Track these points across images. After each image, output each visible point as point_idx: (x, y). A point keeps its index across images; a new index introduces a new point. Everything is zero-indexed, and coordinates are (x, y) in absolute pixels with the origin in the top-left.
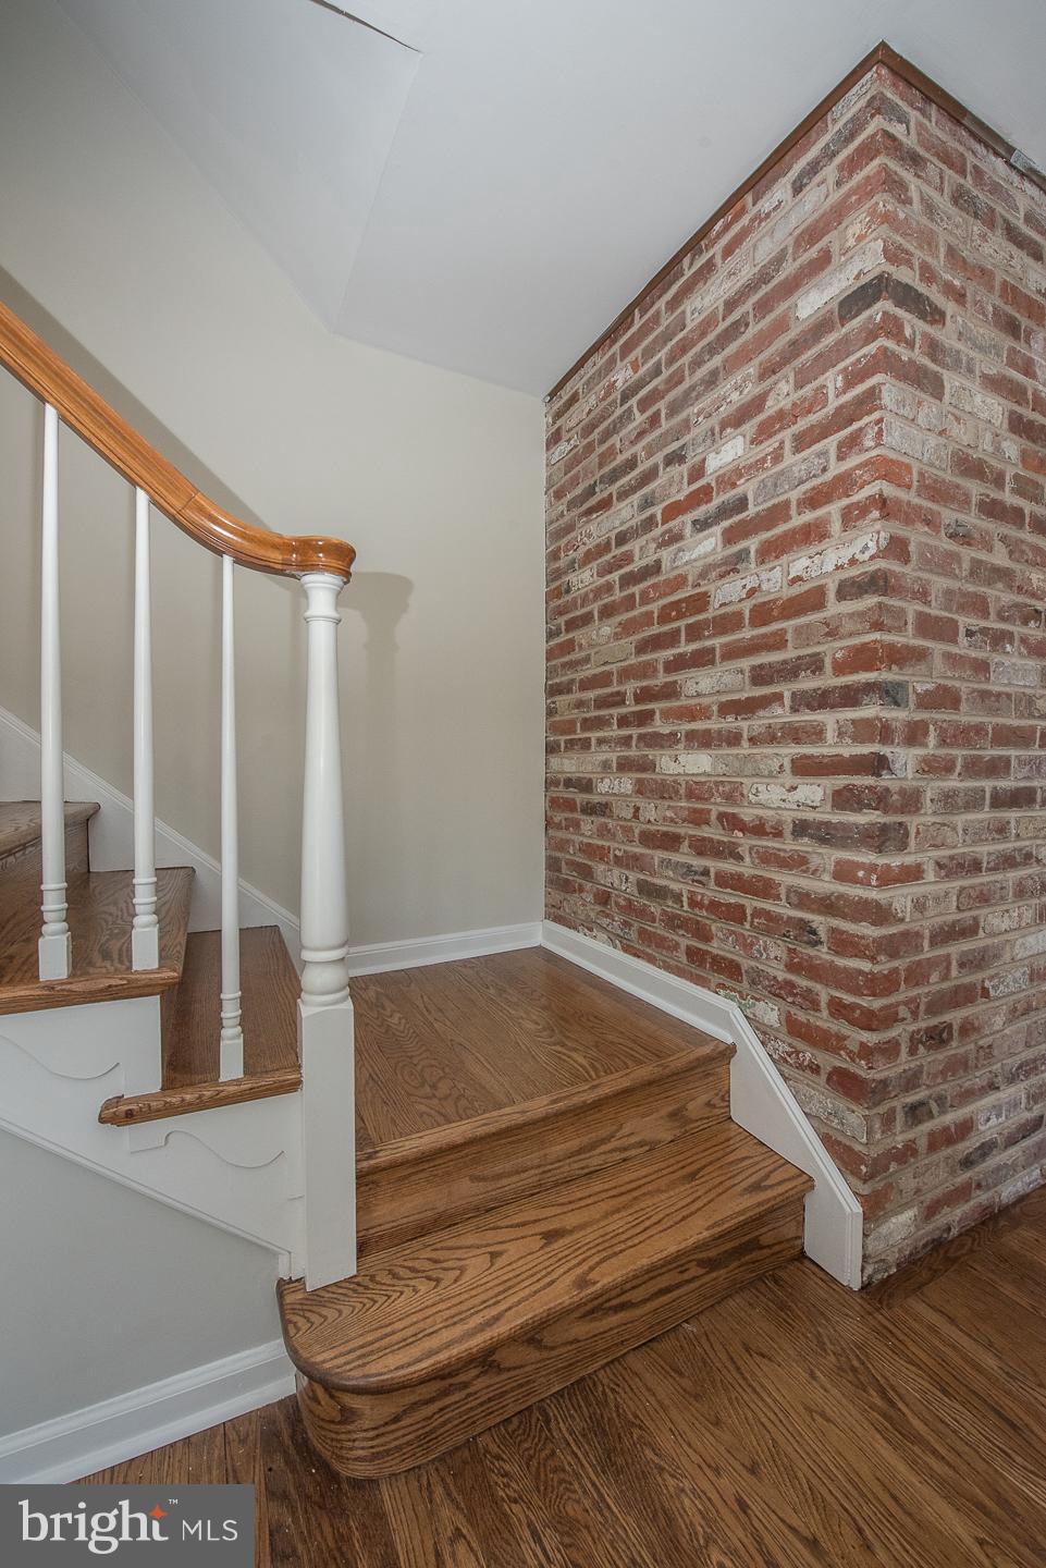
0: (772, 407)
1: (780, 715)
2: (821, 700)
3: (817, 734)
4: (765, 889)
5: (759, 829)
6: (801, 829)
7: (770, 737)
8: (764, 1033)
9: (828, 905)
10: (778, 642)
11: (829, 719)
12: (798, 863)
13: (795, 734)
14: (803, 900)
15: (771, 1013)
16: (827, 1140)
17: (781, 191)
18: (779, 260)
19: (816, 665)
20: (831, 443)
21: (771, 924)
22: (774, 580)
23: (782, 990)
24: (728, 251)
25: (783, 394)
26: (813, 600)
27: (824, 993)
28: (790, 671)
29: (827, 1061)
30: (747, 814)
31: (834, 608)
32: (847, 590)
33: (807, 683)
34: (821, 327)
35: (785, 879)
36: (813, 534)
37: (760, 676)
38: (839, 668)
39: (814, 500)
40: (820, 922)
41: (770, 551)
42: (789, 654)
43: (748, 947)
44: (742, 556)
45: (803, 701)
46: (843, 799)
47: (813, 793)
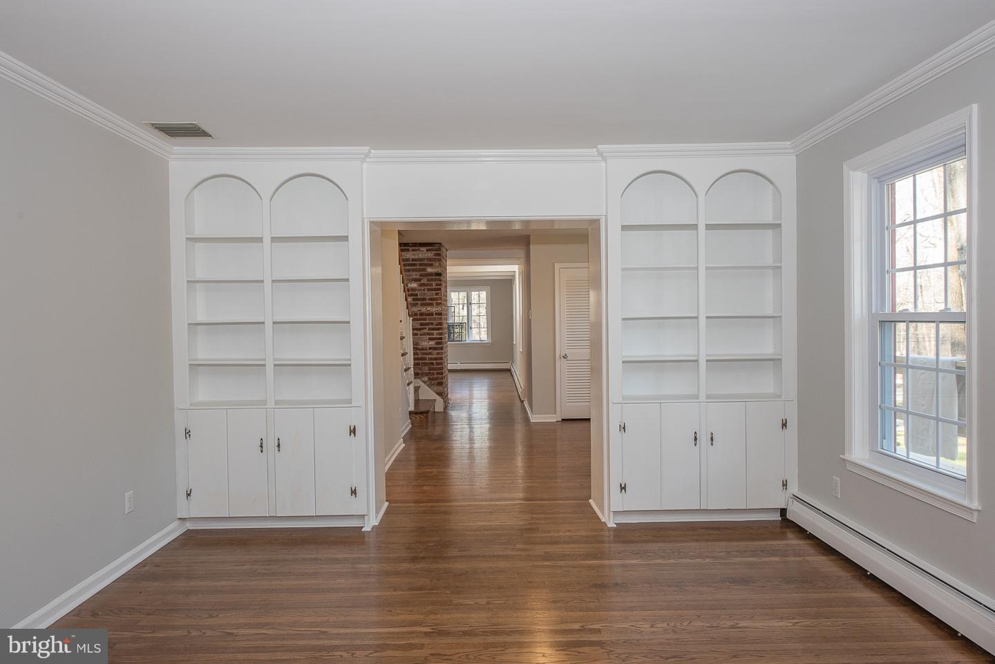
0: (422, 282)
1: (426, 331)
2: (434, 329)
3: (433, 334)
4: (425, 359)
5: (422, 349)
6: (430, 348)
7: (424, 334)
8: (424, 382)
9: (436, 359)
10: (425, 319)
11: (435, 332)
12: (430, 354)
13: (429, 334)
14: (431, 359)
15: (426, 379)
16: (437, 393)
17: (424, 249)
18: (424, 259)
19: (432, 324)
20: (434, 292)
21: (426, 364)
22: (424, 310)
23: (427, 374)
24: (413, 250)
25: (424, 281)
26: (431, 314)
27: (435, 372)
28: (428, 324)
29: (436, 382)
30: (420, 347)
31: (435, 316)
32: (436, 314)
33: (430, 326)
34: (431, 274)
35: (428, 356)
36: (431, 305)
37: (421, 324)
38: (436, 325)
39: (431, 299)
40: (434, 362)
41: (422, 305)
42: (428, 322)
43: (421, 369)
44: (417, 304)
45: (430, 329)
46: (437, 344)
47: (432, 343)
